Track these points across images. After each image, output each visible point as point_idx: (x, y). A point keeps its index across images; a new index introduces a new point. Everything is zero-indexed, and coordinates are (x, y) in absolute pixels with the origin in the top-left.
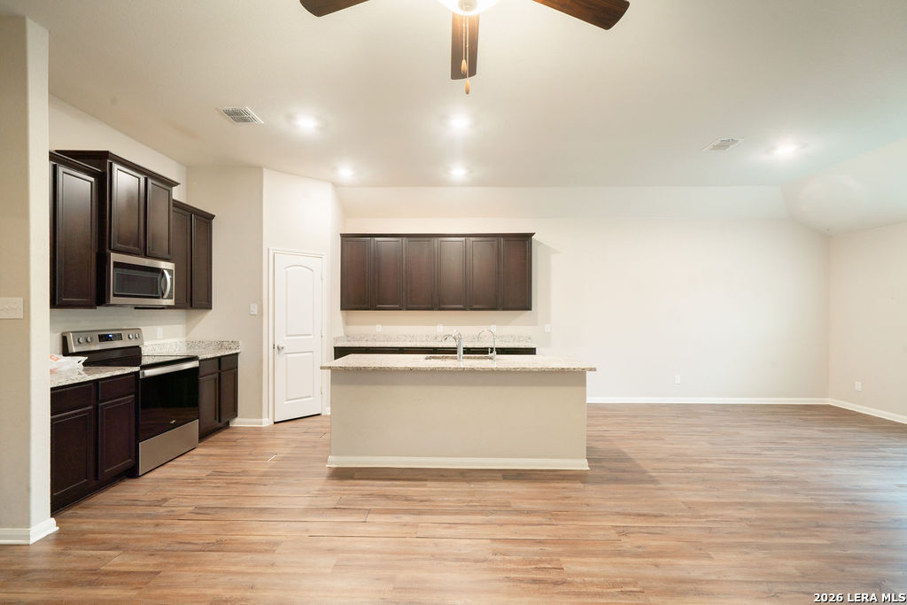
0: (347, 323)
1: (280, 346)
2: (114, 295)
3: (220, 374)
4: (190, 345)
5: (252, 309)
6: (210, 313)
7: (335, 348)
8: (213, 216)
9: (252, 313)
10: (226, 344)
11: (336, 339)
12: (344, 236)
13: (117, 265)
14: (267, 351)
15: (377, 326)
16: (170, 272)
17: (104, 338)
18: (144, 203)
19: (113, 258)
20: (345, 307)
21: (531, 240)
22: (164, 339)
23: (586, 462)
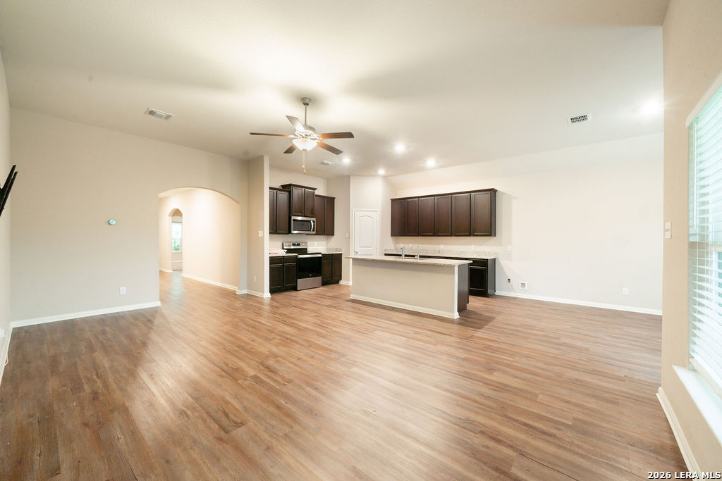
1: (357, 252)
2: (294, 230)
3: (332, 261)
4: (328, 249)
6: (334, 237)
7: (385, 254)
8: (334, 198)
10: (338, 249)
12: (392, 200)
13: (294, 220)
14: (352, 253)
17: (294, 245)
18: (304, 198)
19: (293, 218)
20: (393, 235)
21: (493, 192)
22: (317, 246)
23: (456, 315)
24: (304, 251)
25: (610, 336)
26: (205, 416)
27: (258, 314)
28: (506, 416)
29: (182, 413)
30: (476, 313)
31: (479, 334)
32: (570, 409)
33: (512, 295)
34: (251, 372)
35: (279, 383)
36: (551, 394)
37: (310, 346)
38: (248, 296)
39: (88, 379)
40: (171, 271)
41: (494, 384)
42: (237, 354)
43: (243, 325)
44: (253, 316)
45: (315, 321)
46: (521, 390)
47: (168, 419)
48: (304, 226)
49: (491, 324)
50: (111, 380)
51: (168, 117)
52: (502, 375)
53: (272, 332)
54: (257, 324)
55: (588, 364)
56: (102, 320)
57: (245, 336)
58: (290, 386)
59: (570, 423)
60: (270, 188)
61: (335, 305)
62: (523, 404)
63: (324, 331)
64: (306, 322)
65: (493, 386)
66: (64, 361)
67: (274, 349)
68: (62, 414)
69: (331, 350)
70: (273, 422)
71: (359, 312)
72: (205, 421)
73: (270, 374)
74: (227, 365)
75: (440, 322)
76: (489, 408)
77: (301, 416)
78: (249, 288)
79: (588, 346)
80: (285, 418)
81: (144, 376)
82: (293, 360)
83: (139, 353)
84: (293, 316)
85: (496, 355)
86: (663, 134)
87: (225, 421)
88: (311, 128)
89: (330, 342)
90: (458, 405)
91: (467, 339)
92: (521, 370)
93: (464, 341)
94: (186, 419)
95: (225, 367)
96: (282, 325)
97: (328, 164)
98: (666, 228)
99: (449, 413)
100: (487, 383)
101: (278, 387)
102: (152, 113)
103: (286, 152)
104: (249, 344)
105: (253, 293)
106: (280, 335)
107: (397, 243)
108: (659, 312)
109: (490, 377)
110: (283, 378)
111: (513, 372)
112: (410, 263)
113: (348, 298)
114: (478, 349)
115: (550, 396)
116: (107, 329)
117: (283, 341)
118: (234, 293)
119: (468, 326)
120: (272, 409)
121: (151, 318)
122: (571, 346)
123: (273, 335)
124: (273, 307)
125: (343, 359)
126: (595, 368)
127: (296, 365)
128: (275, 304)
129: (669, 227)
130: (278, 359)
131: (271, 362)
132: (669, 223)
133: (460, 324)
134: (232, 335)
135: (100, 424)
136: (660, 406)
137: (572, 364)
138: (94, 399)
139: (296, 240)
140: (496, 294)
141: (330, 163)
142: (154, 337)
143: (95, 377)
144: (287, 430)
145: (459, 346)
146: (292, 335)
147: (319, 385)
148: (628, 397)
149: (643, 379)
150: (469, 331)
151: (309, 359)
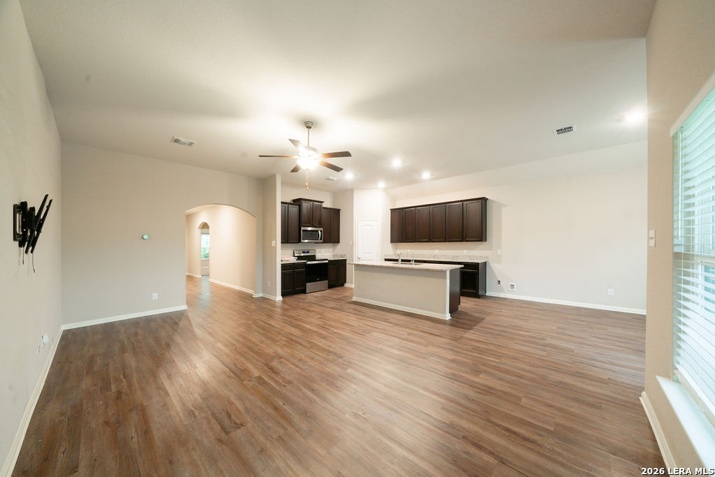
1: (360, 257)
2: (303, 239)
4: (334, 256)
6: (339, 245)
7: (385, 259)
8: (340, 210)
11: (385, 256)
12: (392, 210)
13: (304, 230)
14: (355, 259)
16: (321, 231)
17: (304, 252)
18: (312, 210)
19: (302, 228)
20: (392, 241)
21: (484, 200)
22: (324, 253)
23: (448, 317)
24: (313, 258)
25: (594, 337)
26: (210, 417)
27: (270, 316)
28: (489, 421)
29: (191, 413)
30: (466, 314)
31: (469, 335)
32: (553, 414)
33: (502, 295)
34: (256, 373)
35: (279, 384)
36: (533, 397)
37: (312, 347)
38: (263, 299)
39: (116, 379)
40: (200, 276)
41: (480, 387)
42: (246, 355)
43: (255, 327)
44: (264, 318)
45: (318, 322)
46: (505, 393)
47: (178, 419)
48: (312, 236)
49: (480, 324)
50: (135, 380)
51: (191, 144)
52: (488, 378)
53: (279, 334)
54: (267, 326)
55: (573, 366)
56: (135, 323)
57: (255, 338)
58: (289, 387)
59: (552, 429)
60: (282, 203)
61: (338, 307)
62: (506, 408)
63: (325, 333)
64: (310, 323)
65: (479, 388)
66: (99, 361)
67: (279, 351)
68: (89, 413)
69: (330, 352)
70: (270, 424)
71: (360, 313)
72: (209, 422)
73: (273, 375)
74: (236, 366)
75: (432, 324)
76: (473, 411)
77: (296, 418)
78: (264, 292)
79: (573, 347)
80: (281, 420)
81: (163, 376)
82: (294, 361)
83: (162, 354)
84: (300, 318)
85: (484, 357)
86: (647, 141)
87: (227, 423)
88: (314, 149)
89: (329, 343)
90: (442, 408)
91: (456, 340)
92: (507, 372)
93: (454, 342)
94: (193, 419)
95: (234, 368)
96: (288, 327)
97: (333, 180)
98: (651, 236)
99: (434, 416)
100: (473, 385)
101: (278, 388)
102: (177, 141)
103: (292, 171)
104: (258, 345)
105: (267, 296)
106: (285, 337)
107: (396, 249)
108: (643, 312)
109: (477, 380)
110: (284, 379)
111: (498, 373)
112: (405, 269)
113: (349, 301)
114: (467, 350)
115: (533, 399)
116: (139, 331)
117: (289, 342)
118: (251, 296)
119: (457, 327)
120: (270, 410)
121: (177, 320)
122: (556, 347)
123: (280, 337)
124: (284, 309)
125: (340, 360)
126: (579, 370)
127: (297, 367)
128: (286, 306)
129: (653, 236)
130: (281, 360)
131: (275, 364)
132: (654, 231)
133: (452, 325)
134: (244, 337)
135: (119, 422)
136: (644, 411)
137: (556, 366)
138: (117, 399)
139: (306, 248)
140: (487, 294)
141: (335, 179)
142: (178, 339)
143: (122, 377)
144: (281, 432)
145: (448, 347)
146: (296, 337)
147: (315, 386)
148: (611, 402)
149: (627, 381)
150: (459, 332)
151: (310, 360)
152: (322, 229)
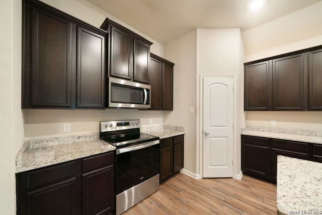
0: (247, 118)
1: (207, 132)
2: (112, 102)
3: (173, 146)
4: (165, 127)
5: (191, 110)
7: (242, 136)
8: (173, 64)
9: (191, 113)
10: (178, 128)
11: (242, 129)
12: (246, 65)
13: (113, 84)
14: (199, 135)
15: (272, 122)
16: (148, 90)
17: (120, 124)
152: (149, 87)
